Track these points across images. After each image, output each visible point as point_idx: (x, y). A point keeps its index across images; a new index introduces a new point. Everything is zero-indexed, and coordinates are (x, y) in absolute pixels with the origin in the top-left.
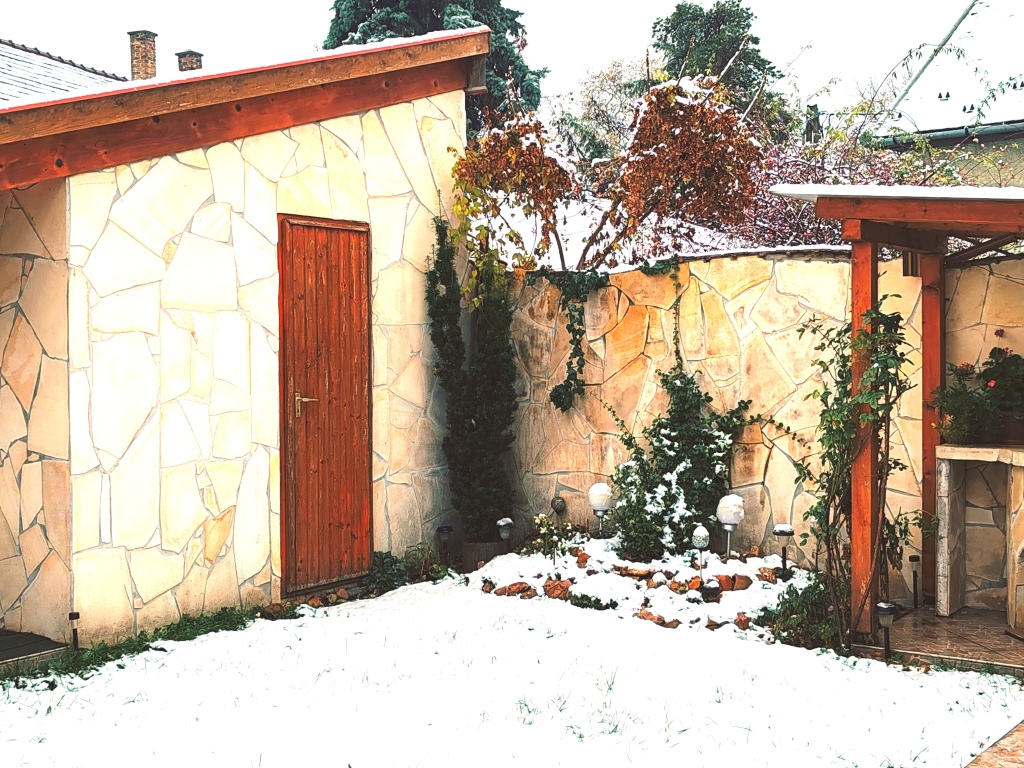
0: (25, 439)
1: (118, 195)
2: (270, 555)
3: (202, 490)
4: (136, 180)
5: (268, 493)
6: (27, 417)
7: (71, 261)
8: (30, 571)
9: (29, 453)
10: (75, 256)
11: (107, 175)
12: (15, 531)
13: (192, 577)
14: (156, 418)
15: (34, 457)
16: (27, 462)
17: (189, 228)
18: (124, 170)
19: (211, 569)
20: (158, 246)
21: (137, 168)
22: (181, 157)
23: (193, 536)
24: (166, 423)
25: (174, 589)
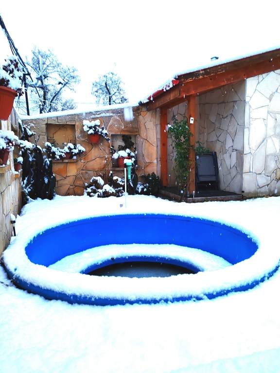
0: (232, 146)
1: (259, 83)
3: (276, 161)
4: (263, 79)
6: (233, 141)
7: (246, 101)
8: (233, 177)
9: (233, 149)
10: (247, 99)
11: (256, 77)
12: (229, 168)
13: (272, 183)
14: (265, 141)
16: (233, 152)
17: (277, 91)
18: (260, 76)
19: (278, 181)
20: (268, 96)
21: (264, 75)
22: (276, 71)
23: (273, 172)
24: (268, 143)
25: (268, 185)
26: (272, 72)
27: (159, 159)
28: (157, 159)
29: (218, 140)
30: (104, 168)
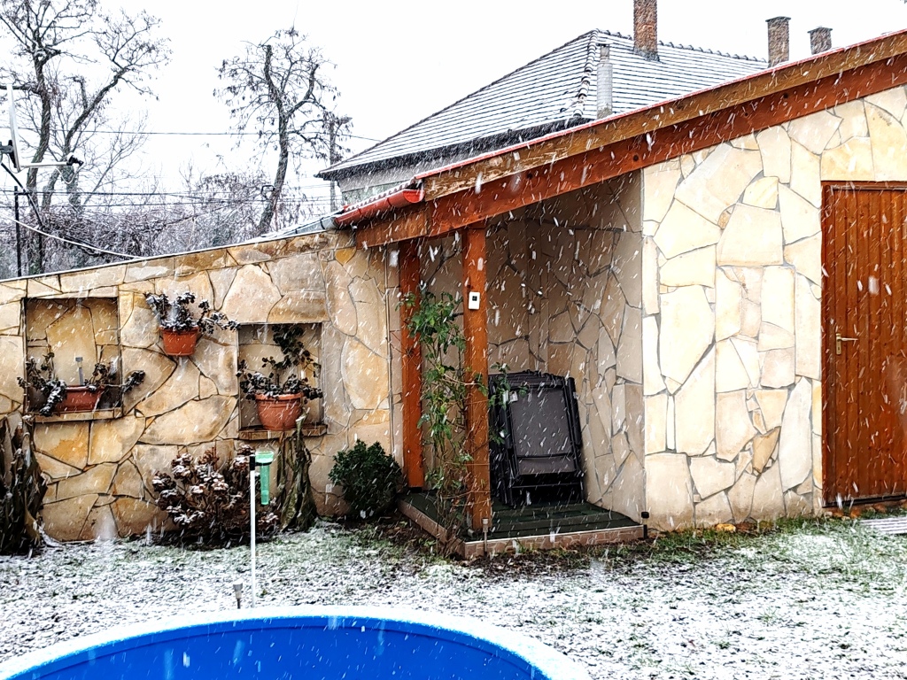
0: (614, 367)
1: (682, 178)
2: (812, 471)
3: (751, 412)
4: (697, 166)
5: (811, 418)
6: (616, 351)
7: (644, 232)
8: (618, 464)
9: (617, 378)
10: (648, 229)
11: (674, 163)
12: (609, 434)
13: (742, 481)
14: (713, 349)
15: (620, 381)
16: (616, 384)
17: (741, 199)
18: (686, 159)
19: (758, 477)
20: (715, 217)
21: (699, 155)
22: (734, 142)
23: (743, 450)
24: (719, 357)
25: (727, 490)
26: (723, 147)
27: (397, 398)
28: (391, 397)
29: (578, 342)
30: (211, 434)
